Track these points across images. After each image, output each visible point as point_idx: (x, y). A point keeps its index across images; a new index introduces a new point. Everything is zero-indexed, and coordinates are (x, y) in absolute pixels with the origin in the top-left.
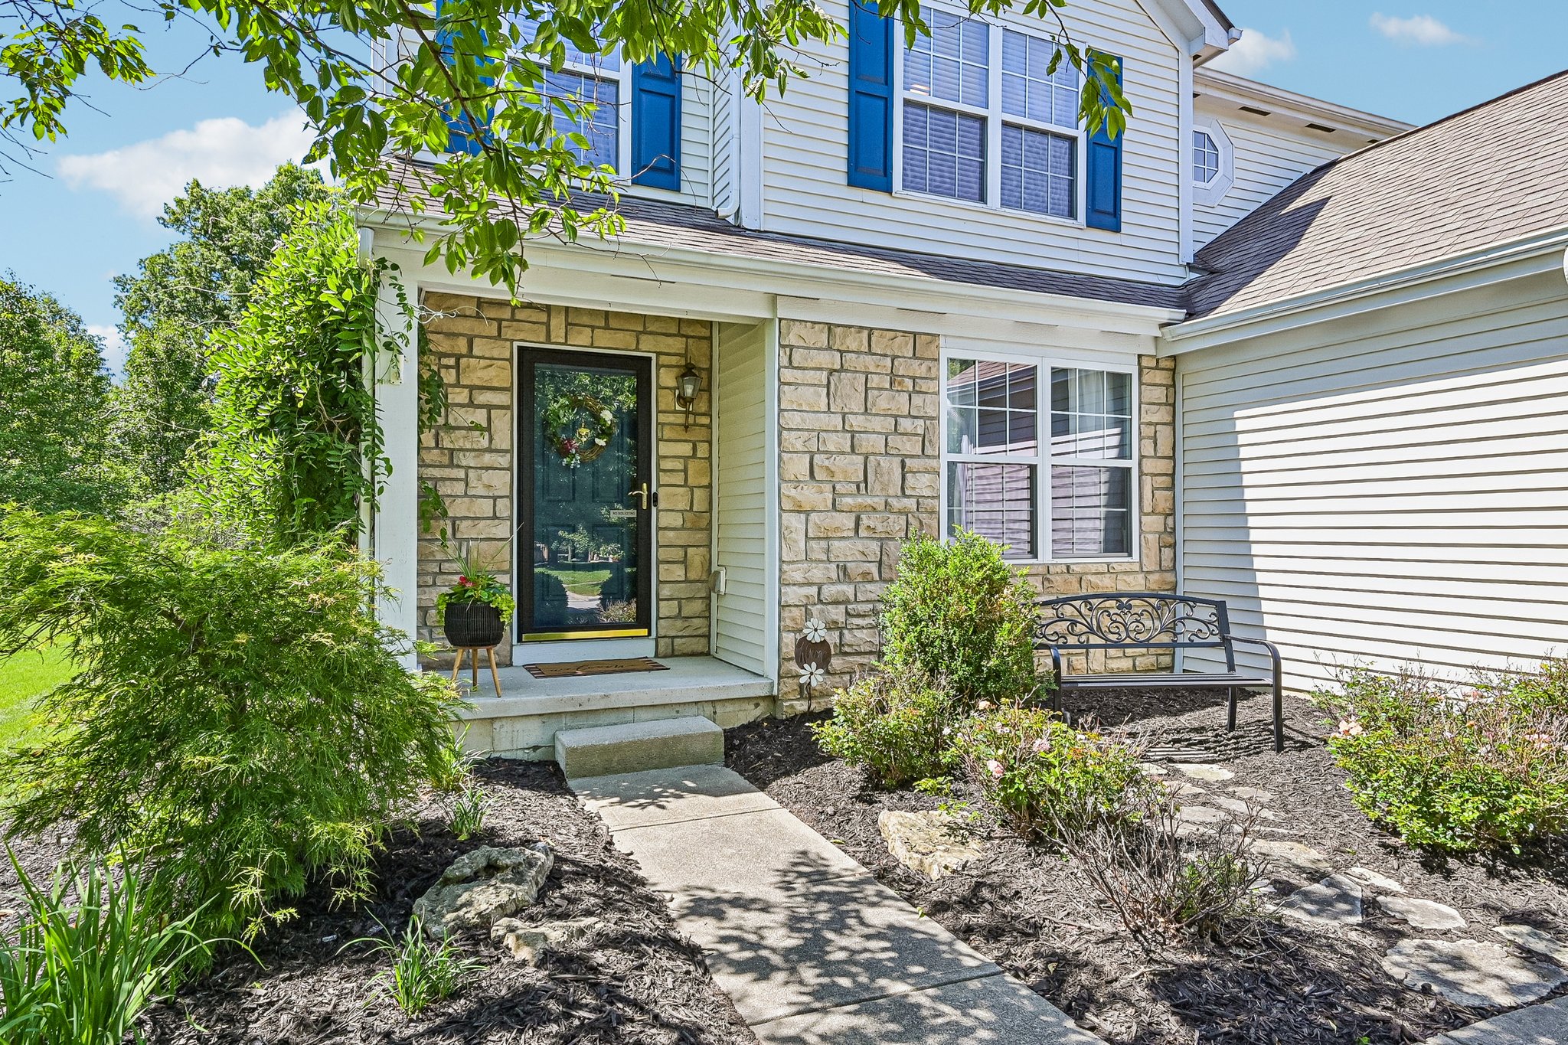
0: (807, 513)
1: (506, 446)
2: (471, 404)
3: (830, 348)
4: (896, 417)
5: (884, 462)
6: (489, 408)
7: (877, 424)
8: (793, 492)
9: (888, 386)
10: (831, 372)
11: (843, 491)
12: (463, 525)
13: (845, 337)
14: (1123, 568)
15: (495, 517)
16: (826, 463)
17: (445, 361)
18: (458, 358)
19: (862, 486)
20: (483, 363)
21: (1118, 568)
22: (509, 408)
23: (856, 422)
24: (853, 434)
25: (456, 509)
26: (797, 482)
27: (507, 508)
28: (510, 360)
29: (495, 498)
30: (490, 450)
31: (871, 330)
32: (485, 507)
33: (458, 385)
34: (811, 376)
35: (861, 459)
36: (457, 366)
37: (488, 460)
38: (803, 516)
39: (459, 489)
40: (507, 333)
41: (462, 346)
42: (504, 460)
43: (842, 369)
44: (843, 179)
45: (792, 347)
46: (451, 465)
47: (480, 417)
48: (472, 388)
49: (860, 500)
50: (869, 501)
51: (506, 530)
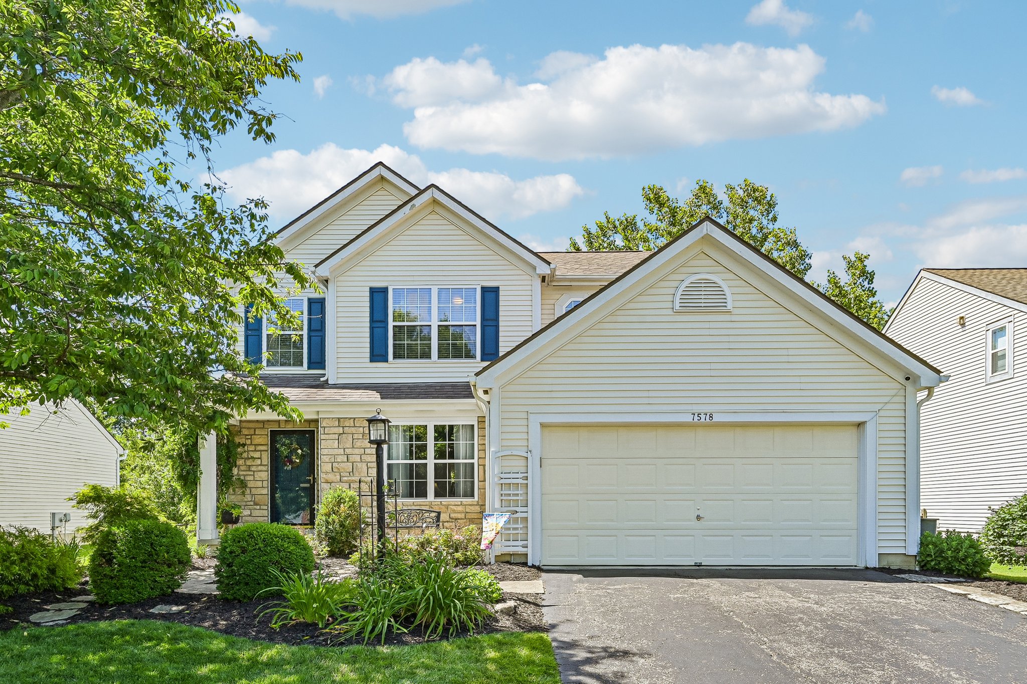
0: (331, 483)
1: (266, 463)
2: (255, 451)
3: (339, 426)
4: (364, 448)
5: (359, 465)
6: (261, 451)
7: (357, 451)
8: (324, 476)
9: (361, 438)
10: (340, 434)
11: (343, 475)
12: (253, 490)
13: (344, 421)
14: (468, 503)
15: (263, 487)
16: (337, 466)
17: (247, 437)
18: (251, 435)
19: (351, 474)
20: (258, 436)
21: (465, 503)
22: (267, 451)
23: (348, 451)
24: (347, 455)
25: (250, 484)
26: (327, 473)
27: (267, 484)
28: (267, 435)
29: (263, 481)
30: (261, 465)
31: (354, 419)
32: (259, 484)
33: (251, 444)
34: (331, 436)
35: (351, 464)
36: (251, 439)
37: (260, 468)
38: (329, 484)
39: (251, 478)
40: (266, 426)
41: (252, 432)
42: (264, 468)
43: (343, 433)
44: (368, 360)
45: (324, 427)
46: (249, 471)
47: (257, 455)
48: (255, 445)
49: (350, 478)
50: (353, 478)
51: (266, 491)
